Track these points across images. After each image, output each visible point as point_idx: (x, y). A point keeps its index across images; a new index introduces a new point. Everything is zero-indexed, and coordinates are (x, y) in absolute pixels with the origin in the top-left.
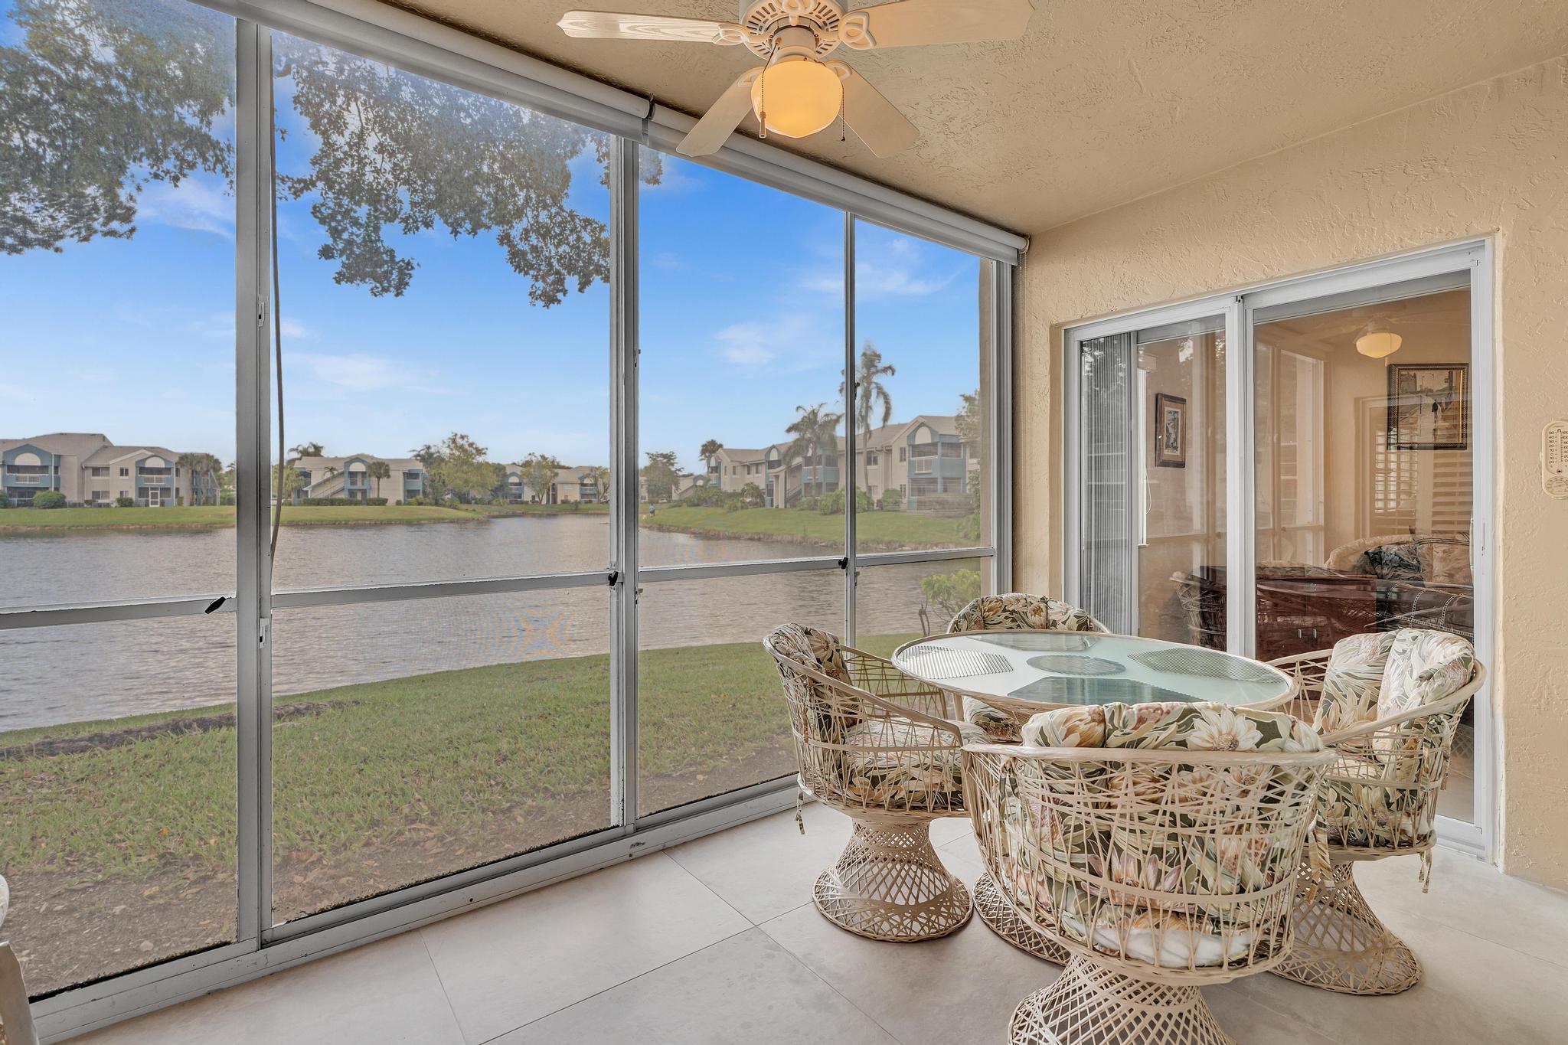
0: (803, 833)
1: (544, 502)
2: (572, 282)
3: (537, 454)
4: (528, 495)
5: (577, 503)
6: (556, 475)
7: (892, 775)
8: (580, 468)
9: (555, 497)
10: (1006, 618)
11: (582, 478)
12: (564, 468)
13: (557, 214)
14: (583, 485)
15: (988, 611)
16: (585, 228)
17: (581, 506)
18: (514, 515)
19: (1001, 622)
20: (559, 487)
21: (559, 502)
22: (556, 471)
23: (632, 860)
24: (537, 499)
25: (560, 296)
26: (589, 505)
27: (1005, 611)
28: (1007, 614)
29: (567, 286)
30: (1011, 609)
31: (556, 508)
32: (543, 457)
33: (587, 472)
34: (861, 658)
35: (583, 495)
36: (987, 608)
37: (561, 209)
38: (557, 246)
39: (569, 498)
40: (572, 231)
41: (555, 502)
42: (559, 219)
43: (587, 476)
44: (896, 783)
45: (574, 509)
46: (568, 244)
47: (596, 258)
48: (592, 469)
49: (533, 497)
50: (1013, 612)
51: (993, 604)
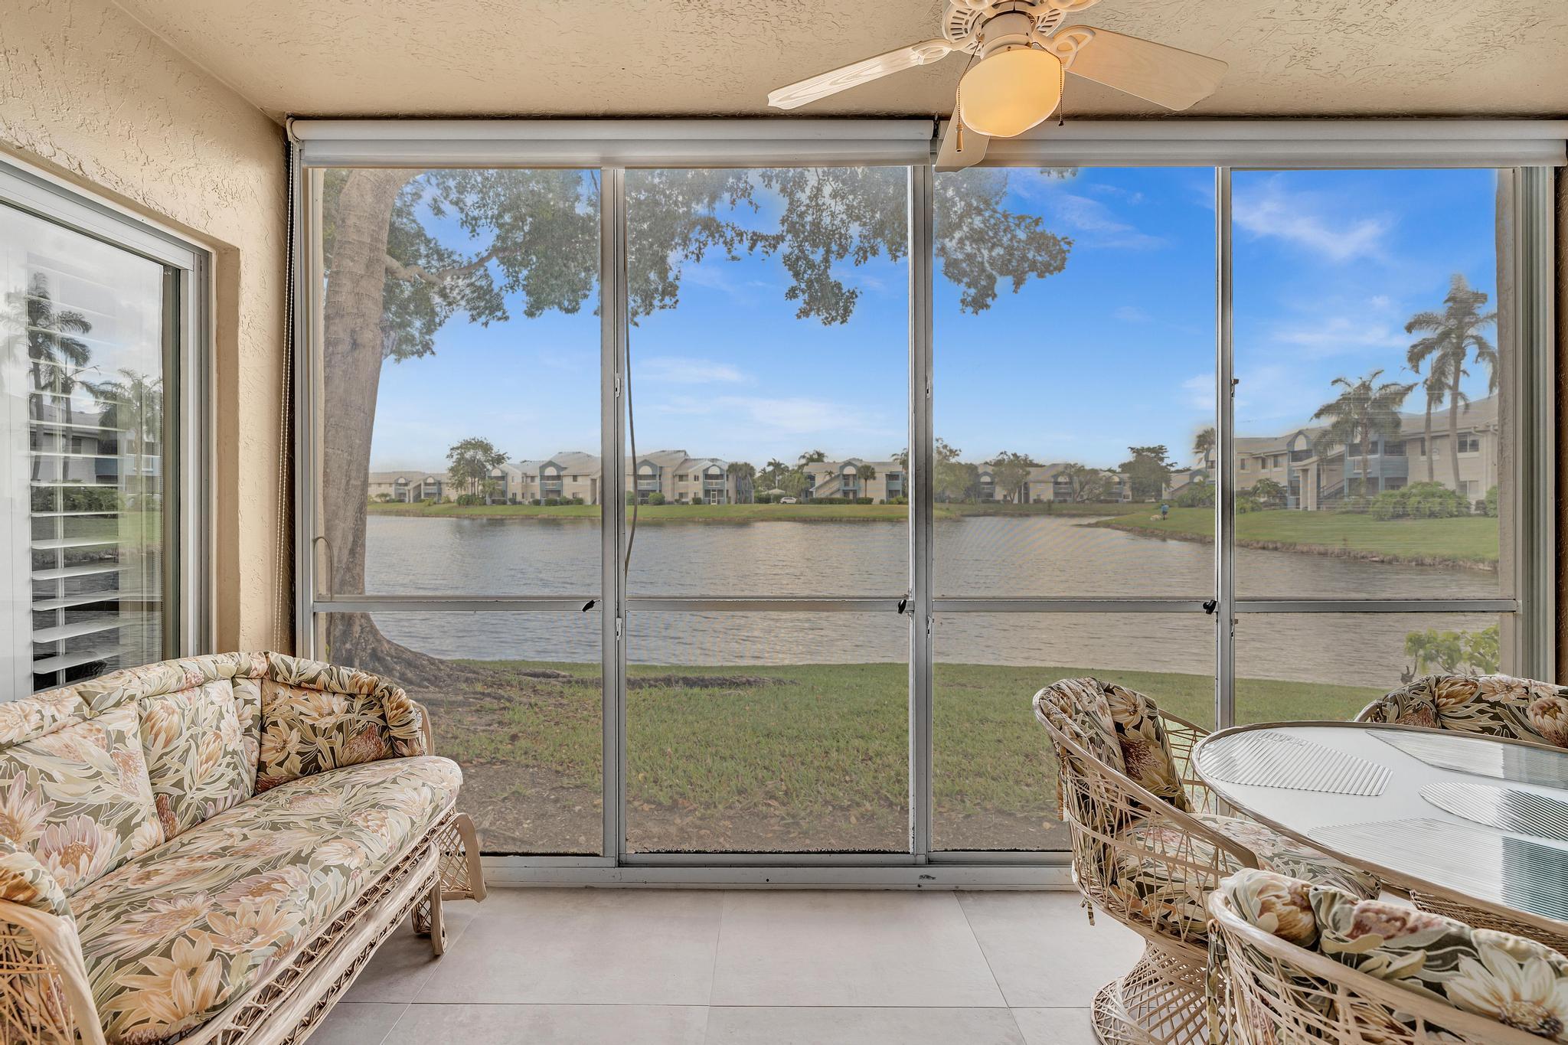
0: (1093, 924)
1: (1016, 501)
2: (1004, 283)
3: (1009, 454)
4: (999, 494)
5: (1050, 503)
6: (1028, 473)
7: (1166, 889)
8: (1054, 465)
9: (1027, 495)
10: (1481, 712)
11: (1056, 476)
12: (1037, 465)
13: (991, 217)
14: (1057, 483)
15: (1448, 696)
16: (1018, 226)
17: (1055, 506)
18: (985, 514)
19: (1469, 717)
20: (1031, 485)
21: (1031, 501)
22: (1028, 469)
23: (920, 891)
24: (1009, 498)
25: (989, 300)
26: (1064, 505)
27: (1479, 700)
28: (1483, 706)
29: (997, 288)
30: (1491, 699)
31: (1027, 508)
32: (1015, 455)
33: (1061, 469)
34: (1192, 732)
35: (1056, 494)
36: (1445, 693)
37: (995, 211)
38: (991, 249)
39: (1042, 497)
40: (1005, 231)
41: (1027, 500)
42: (992, 221)
43: (1062, 473)
44: (1170, 901)
45: (1048, 509)
46: (1002, 246)
47: (1030, 255)
48: (1068, 466)
49: (1005, 496)
50: (1494, 705)
51: (1457, 688)
